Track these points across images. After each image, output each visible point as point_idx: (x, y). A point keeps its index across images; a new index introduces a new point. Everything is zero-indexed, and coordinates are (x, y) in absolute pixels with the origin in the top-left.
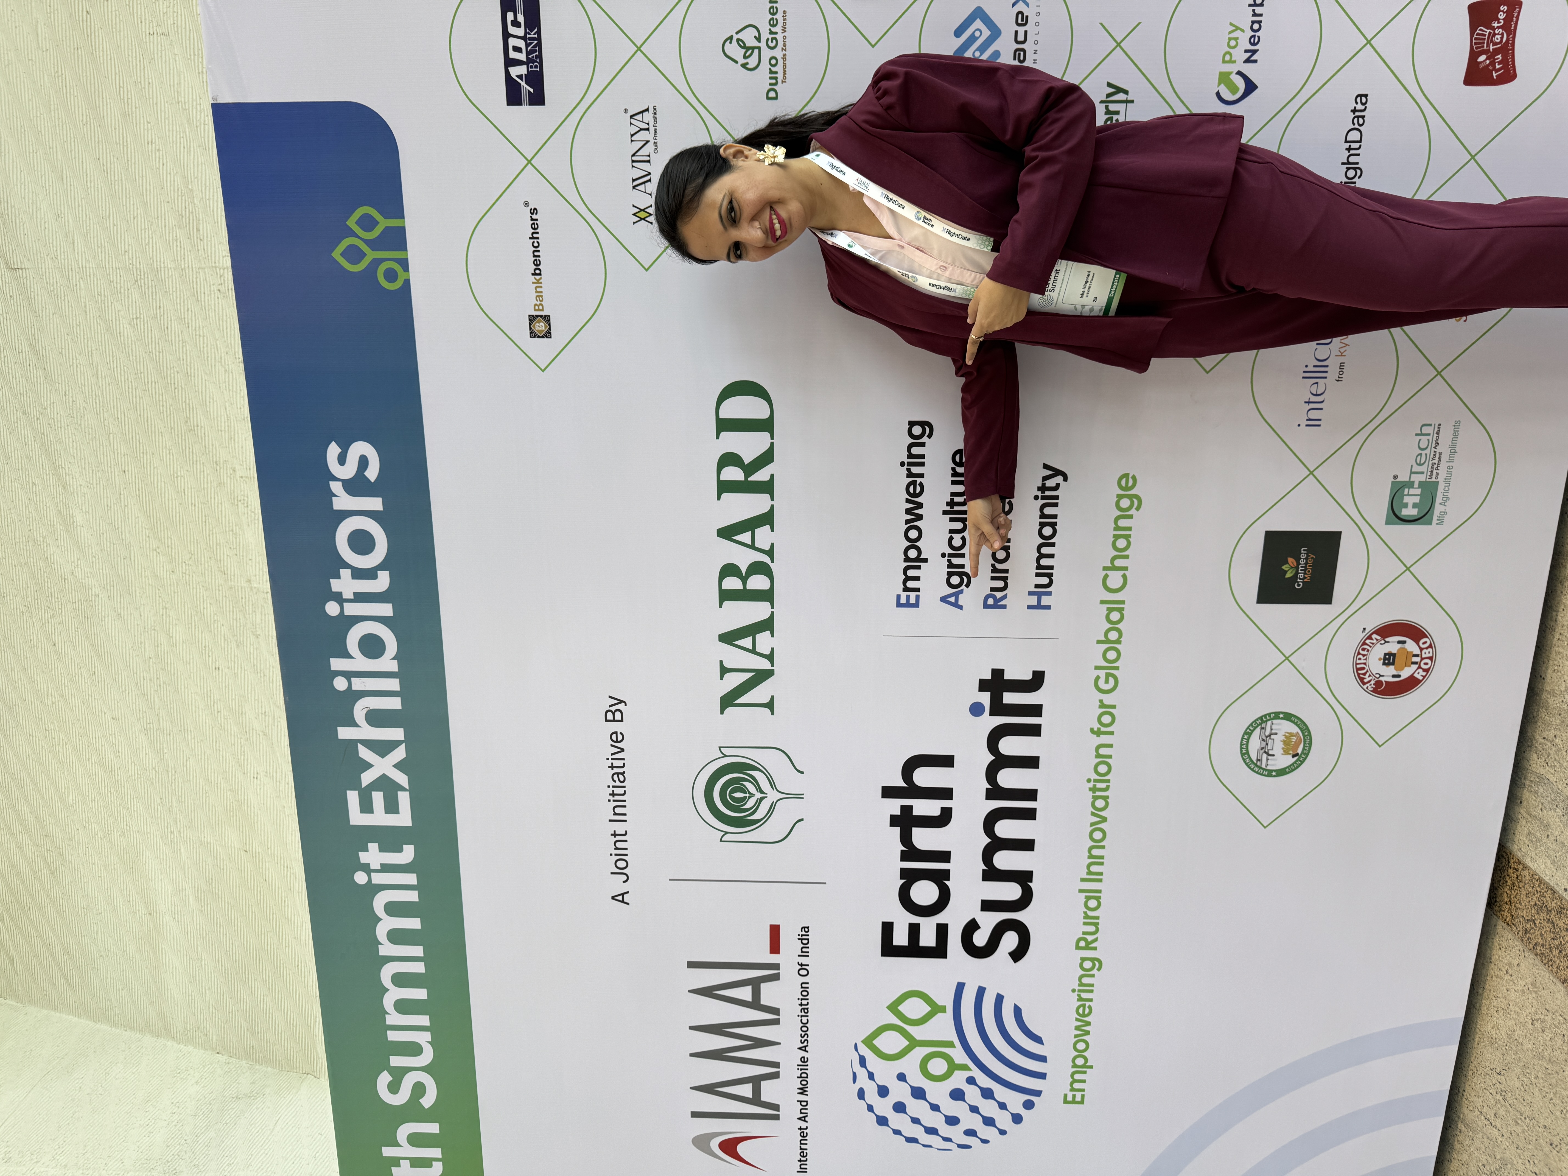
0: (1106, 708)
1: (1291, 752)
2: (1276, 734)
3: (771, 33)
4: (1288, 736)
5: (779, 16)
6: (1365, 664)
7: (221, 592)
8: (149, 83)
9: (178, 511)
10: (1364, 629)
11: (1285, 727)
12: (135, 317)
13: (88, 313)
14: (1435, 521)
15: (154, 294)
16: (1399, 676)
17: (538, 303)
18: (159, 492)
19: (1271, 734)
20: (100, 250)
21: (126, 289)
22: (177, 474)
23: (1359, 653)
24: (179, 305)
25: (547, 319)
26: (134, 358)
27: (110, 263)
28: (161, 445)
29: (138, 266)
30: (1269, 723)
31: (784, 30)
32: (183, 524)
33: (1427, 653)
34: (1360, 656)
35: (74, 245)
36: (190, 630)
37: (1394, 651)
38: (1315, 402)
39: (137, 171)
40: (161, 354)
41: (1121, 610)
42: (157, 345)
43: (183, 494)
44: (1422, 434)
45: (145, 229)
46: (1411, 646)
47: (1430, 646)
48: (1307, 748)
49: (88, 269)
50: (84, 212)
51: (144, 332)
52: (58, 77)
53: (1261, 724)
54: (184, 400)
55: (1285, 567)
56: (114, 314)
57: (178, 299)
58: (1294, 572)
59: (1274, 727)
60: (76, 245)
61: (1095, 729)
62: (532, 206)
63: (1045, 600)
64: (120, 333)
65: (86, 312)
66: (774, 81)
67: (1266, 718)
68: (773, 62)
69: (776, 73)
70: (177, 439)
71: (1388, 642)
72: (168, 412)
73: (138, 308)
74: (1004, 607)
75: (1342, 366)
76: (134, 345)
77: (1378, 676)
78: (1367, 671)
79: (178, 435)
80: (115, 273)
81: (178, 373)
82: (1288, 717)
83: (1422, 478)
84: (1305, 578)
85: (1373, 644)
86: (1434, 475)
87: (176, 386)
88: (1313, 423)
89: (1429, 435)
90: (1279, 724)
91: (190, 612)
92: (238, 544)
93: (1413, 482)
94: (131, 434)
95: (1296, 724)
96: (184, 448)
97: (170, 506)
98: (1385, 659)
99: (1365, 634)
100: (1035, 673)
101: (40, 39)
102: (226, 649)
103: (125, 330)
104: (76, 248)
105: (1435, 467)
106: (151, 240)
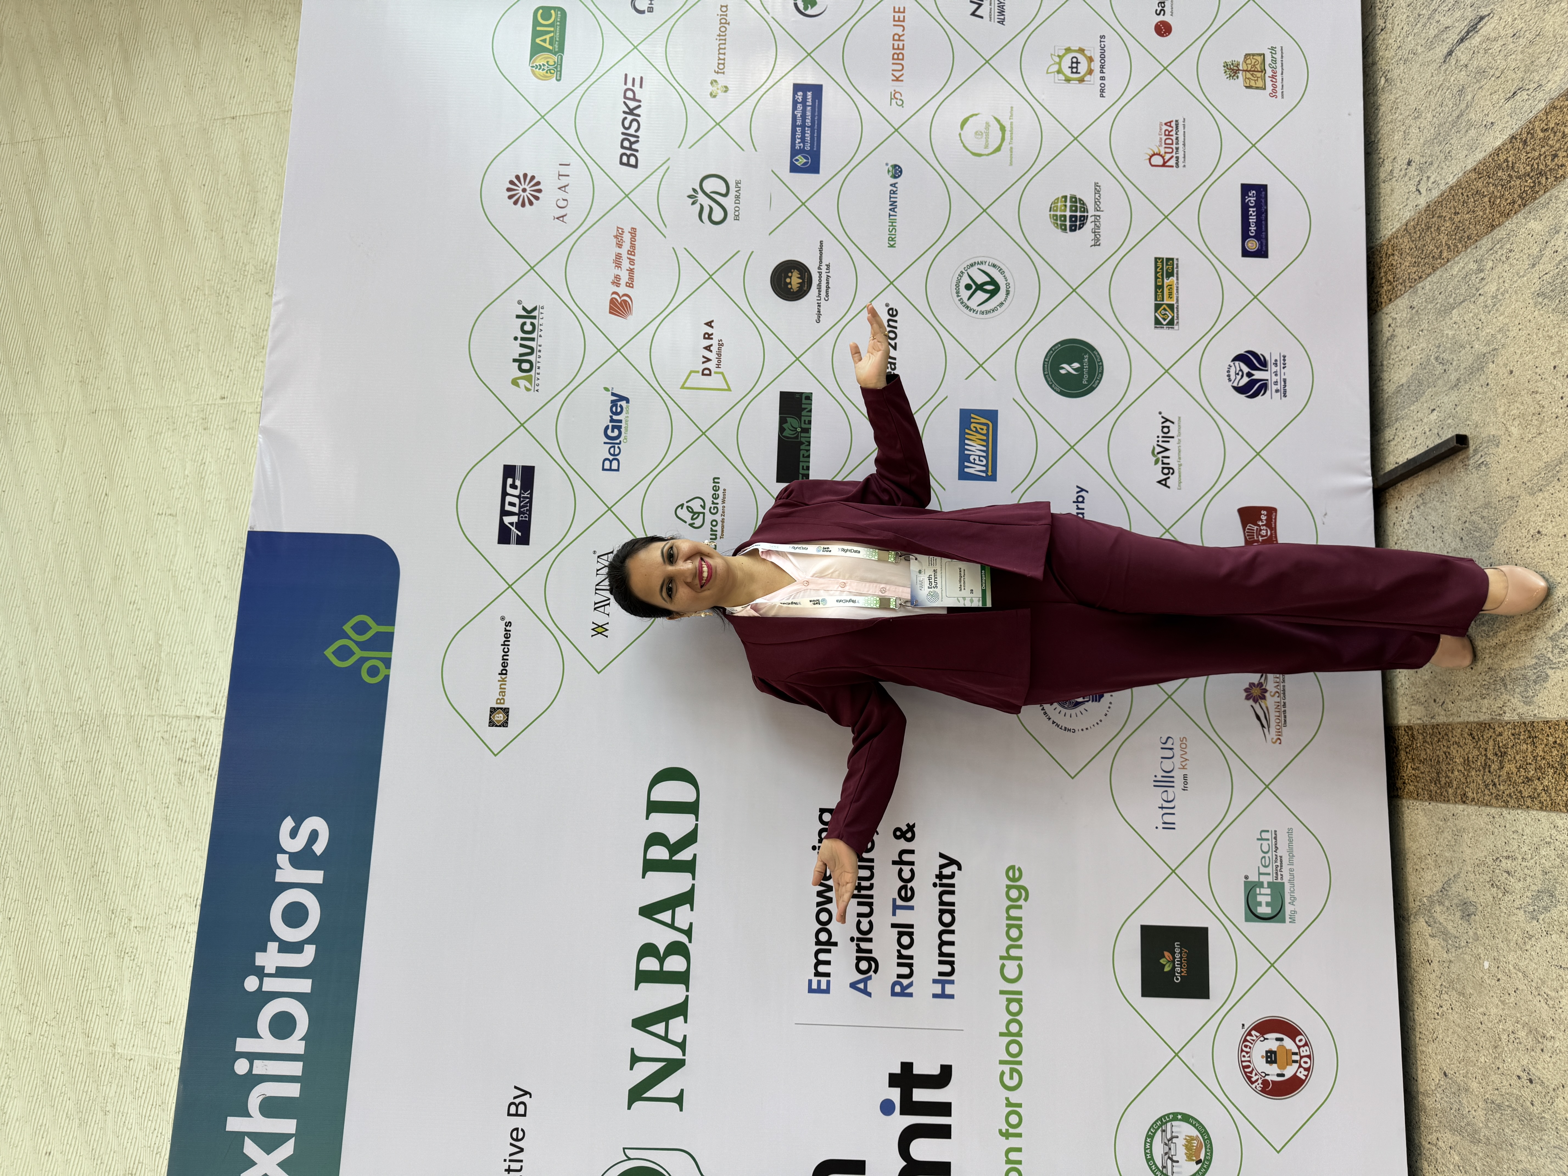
0: (1013, 1107)
1: (1194, 1158)
2: (1177, 1137)
3: (713, 503)
4: (1190, 1140)
5: (720, 492)
6: (1249, 1061)
7: (78, 1058)
8: (146, 554)
9: (56, 963)
10: (1243, 1025)
11: (1184, 1130)
12: (70, 759)
13: (22, 755)
14: (1288, 920)
15: (96, 739)
16: (1283, 1075)
17: (501, 697)
18: (42, 942)
19: (1172, 1138)
20: (53, 696)
21: (69, 733)
22: (66, 922)
23: (1242, 1051)
24: (118, 750)
25: (506, 711)
26: (57, 800)
27: (61, 708)
28: (58, 891)
29: (88, 712)
30: (1169, 1125)
31: (723, 502)
32: (57, 979)
33: (1305, 1051)
34: (1244, 1053)
35: (29, 690)
36: (30, 1104)
37: (1274, 1049)
38: (1168, 807)
39: (112, 627)
40: (86, 797)
41: (1019, 1001)
42: (84, 788)
43: (67, 944)
44: (1262, 839)
45: (105, 678)
46: (1288, 1043)
47: (1306, 1044)
48: (1209, 1154)
49: (36, 713)
50: (49, 661)
51: (75, 775)
52: (62, 545)
53: (1161, 1126)
54: (96, 844)
55: (1163, 961)
56: (49, 757)
57: (119, 745)
58: (1171, 966)
59: (1174, 1130)
60: (31, 690)
61: (1004, 1131)
62: (507, 620)
63: (949, 989)
64: (49, 775)
65: (21, 754)
66: (714, 537)
67: (1165, 1119)
68: (714, 523)
69: (716, 531)
70: (77, 885)
71: (1267, 1039)
72: (76, 857)
73: (75, 751)
74: (910, 995)
75: (1185, 777)
76: (60, 787)
77: (1263, 1075)
78: (1253, 1070)
79: (79, 881)
80: (62, 717)
81: (98, 816)
82: (1186, 1118)
83: (1270, 879)
84: (1182, 972)
85: (1253, 1040)
86: (1279, 877)
87: (92, 830)
88: (1169, 826)
89: (1268, 840)
90: (1179, 1126)
91: (35, 1082)
92: (112, 1002)
93: (1262, 883)
94: (29, 879)
95: (1194, 1126)
96: (82, 894)
97: (49, 957)
98: (1267, 1057)
99: (1244, 1030)
100: (943, 1067)
101: (55, 512)
102: (65, 1129)
103: (56, 772)
104: (30, 693)
105: (1279, 869)
106: (107, 689)
